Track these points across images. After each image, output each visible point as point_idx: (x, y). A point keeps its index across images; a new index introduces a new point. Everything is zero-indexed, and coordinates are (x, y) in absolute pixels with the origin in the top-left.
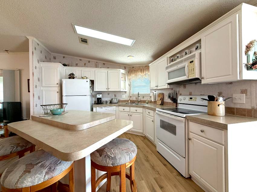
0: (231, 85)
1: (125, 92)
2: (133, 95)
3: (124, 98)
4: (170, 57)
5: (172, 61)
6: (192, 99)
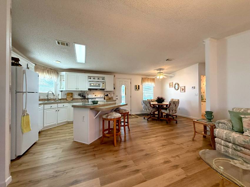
0: (109, 92)
4: (89, 76)
5: (90, 78)
6: (96, 96)
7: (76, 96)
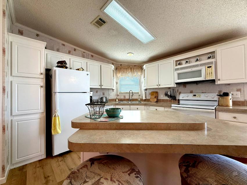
0: (229, 86)
1: (113, 90)
3: (112, 96)
4: (177, 61)
5: (180, 64)
6: (196, 96)
7: (162, 97)
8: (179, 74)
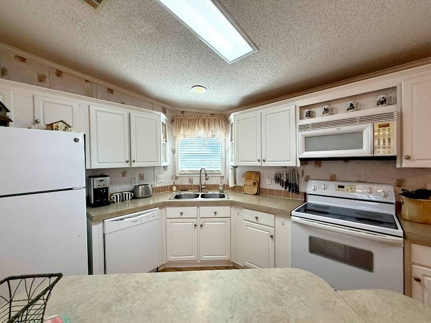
1: (165, 167)
2: (183, 174)
3: (163, 181)
6: (345, 189)
8: (307, 138)
